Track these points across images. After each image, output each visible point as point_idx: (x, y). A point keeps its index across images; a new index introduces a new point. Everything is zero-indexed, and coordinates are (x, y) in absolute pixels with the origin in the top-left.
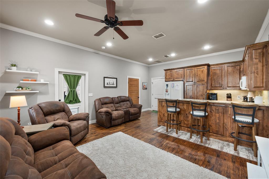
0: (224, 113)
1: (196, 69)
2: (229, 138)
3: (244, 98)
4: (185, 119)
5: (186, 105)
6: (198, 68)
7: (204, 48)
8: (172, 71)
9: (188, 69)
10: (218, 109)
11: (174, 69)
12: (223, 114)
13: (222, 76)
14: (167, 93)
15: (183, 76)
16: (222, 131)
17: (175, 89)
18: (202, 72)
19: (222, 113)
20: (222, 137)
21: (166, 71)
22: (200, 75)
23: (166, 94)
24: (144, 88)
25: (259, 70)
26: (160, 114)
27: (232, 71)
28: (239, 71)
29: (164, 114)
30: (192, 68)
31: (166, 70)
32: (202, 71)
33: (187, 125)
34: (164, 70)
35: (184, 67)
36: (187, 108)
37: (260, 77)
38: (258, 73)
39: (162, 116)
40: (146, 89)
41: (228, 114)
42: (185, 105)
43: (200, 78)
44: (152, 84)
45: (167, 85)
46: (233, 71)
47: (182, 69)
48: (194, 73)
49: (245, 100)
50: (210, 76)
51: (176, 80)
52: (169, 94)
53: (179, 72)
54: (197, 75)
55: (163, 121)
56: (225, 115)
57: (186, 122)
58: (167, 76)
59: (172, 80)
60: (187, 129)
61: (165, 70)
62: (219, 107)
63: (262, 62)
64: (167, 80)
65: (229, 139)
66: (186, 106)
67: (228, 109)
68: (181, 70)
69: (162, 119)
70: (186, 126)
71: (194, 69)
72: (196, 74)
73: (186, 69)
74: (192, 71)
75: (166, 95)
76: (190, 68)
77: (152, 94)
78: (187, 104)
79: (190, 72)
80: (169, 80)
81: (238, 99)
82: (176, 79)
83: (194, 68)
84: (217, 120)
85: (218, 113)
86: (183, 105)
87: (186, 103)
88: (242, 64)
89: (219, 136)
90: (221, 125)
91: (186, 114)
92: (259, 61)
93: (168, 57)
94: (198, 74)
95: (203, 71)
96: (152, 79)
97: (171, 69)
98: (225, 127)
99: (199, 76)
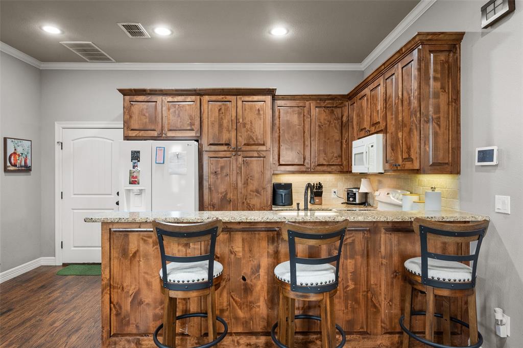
0: (368, 256)
1: (240, 103)
2: (381, 337)
3: (348, 194)
4: (236, 302)
5: (243, 240)
6: (247, 98)
7: (270, 33)
8: (154, 98)
9: (214, 98)
10: (353, 242)
11: (161, 90)
12: (365, 258)
13: (304, 132)
14: (135, 187)
15: (197, 123)
16: (364, 318)
17: (170, 170)
18: (259, 114)
19: (362, 256)
20: (363, 338)
21: (127, 98)
22: (251, 123)
23: (129, 190)
24: (12, 168)
25: (441, 115)
26: (115, 300)
27: (326, 122)
28: (340, 123)
29: (138, 293)
30: (229, 98)
31: (131, 90)
32: (259, 110)
33: (245, 323)
34: (121, 91)
35: (200, 90)
36: (247, 249)
37: (444, 133)
38: (440, 122)
39: (127, 306)
40: (27, 169)
41: (380, 255)
42: (238, 238)
43: (251, 134)
44: (58, 147)
45: (136, 156)
46: (328, 121)
47: (193, 98)
48: (234, 114)
49: (351, 199)
50: (276, 132)
51: (170, 134)
52: (141, 191)
53: (183, 106)
54: (244, 125)
55: (135, 331)
56: (371, 261)
57: (241, 314)
58: (135, 117)
59: (155, 134)
60: (248, 342)
61: (124, 92)
62: (354, 233)
63: (447, 91)
64: (133, 134)
65: (383, 341)
66: (240, 245)
67: (379, 238)
68: (189, 98)
69: (124, 321)
70: (240, 330)
71: (234, 103)
72: (241, 120)
73: (207, 98)
74: (227, 109)
75: (132, 195)
76: (220, 97)
77: (58, 196)
78: (245, 235)
79: (220, 110)
80: (142, 133)
81: (333, 198)
82: (171, 130)
83: (233, 98)
84: (350, 283)
85: (352, 257)
86: (230, 240)
87: (243, 230)
88: (345, 106)
89: (355, 340)
90: (361, 296)
91: (244, 279)
92: (441, 88)
93: (141, 34)
94: (247, 121)
95: (261, 112)
96: (58, 126)
97: (151, 90)
98: (372, 301)
99: (248, 126)
